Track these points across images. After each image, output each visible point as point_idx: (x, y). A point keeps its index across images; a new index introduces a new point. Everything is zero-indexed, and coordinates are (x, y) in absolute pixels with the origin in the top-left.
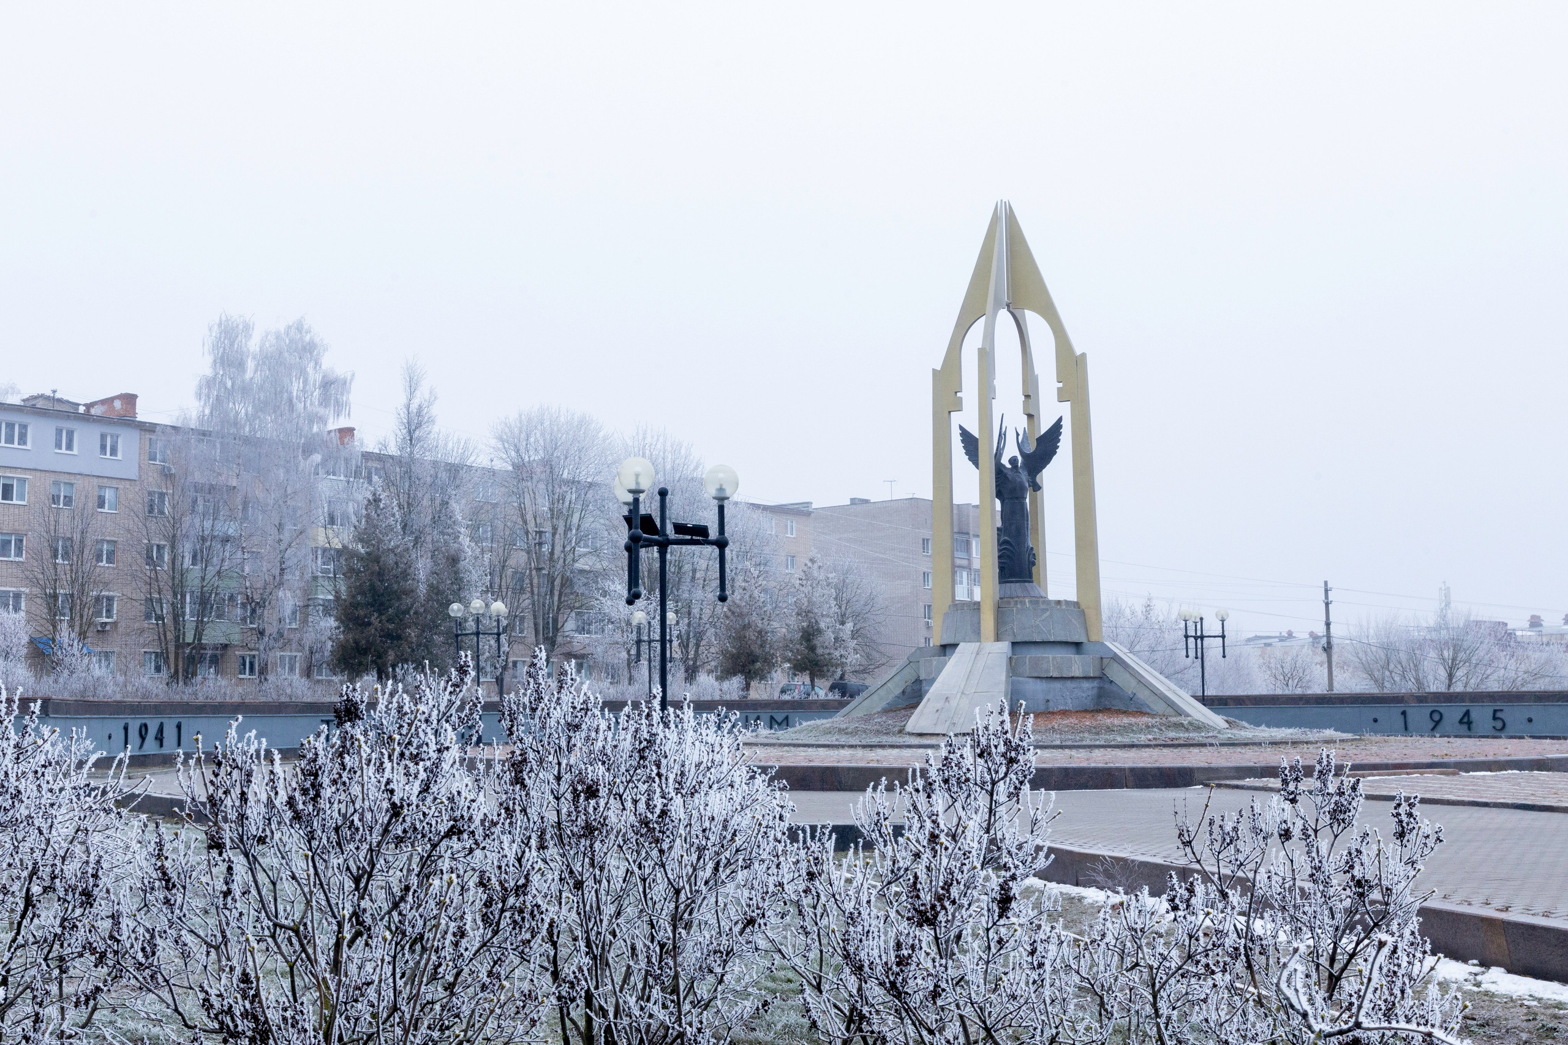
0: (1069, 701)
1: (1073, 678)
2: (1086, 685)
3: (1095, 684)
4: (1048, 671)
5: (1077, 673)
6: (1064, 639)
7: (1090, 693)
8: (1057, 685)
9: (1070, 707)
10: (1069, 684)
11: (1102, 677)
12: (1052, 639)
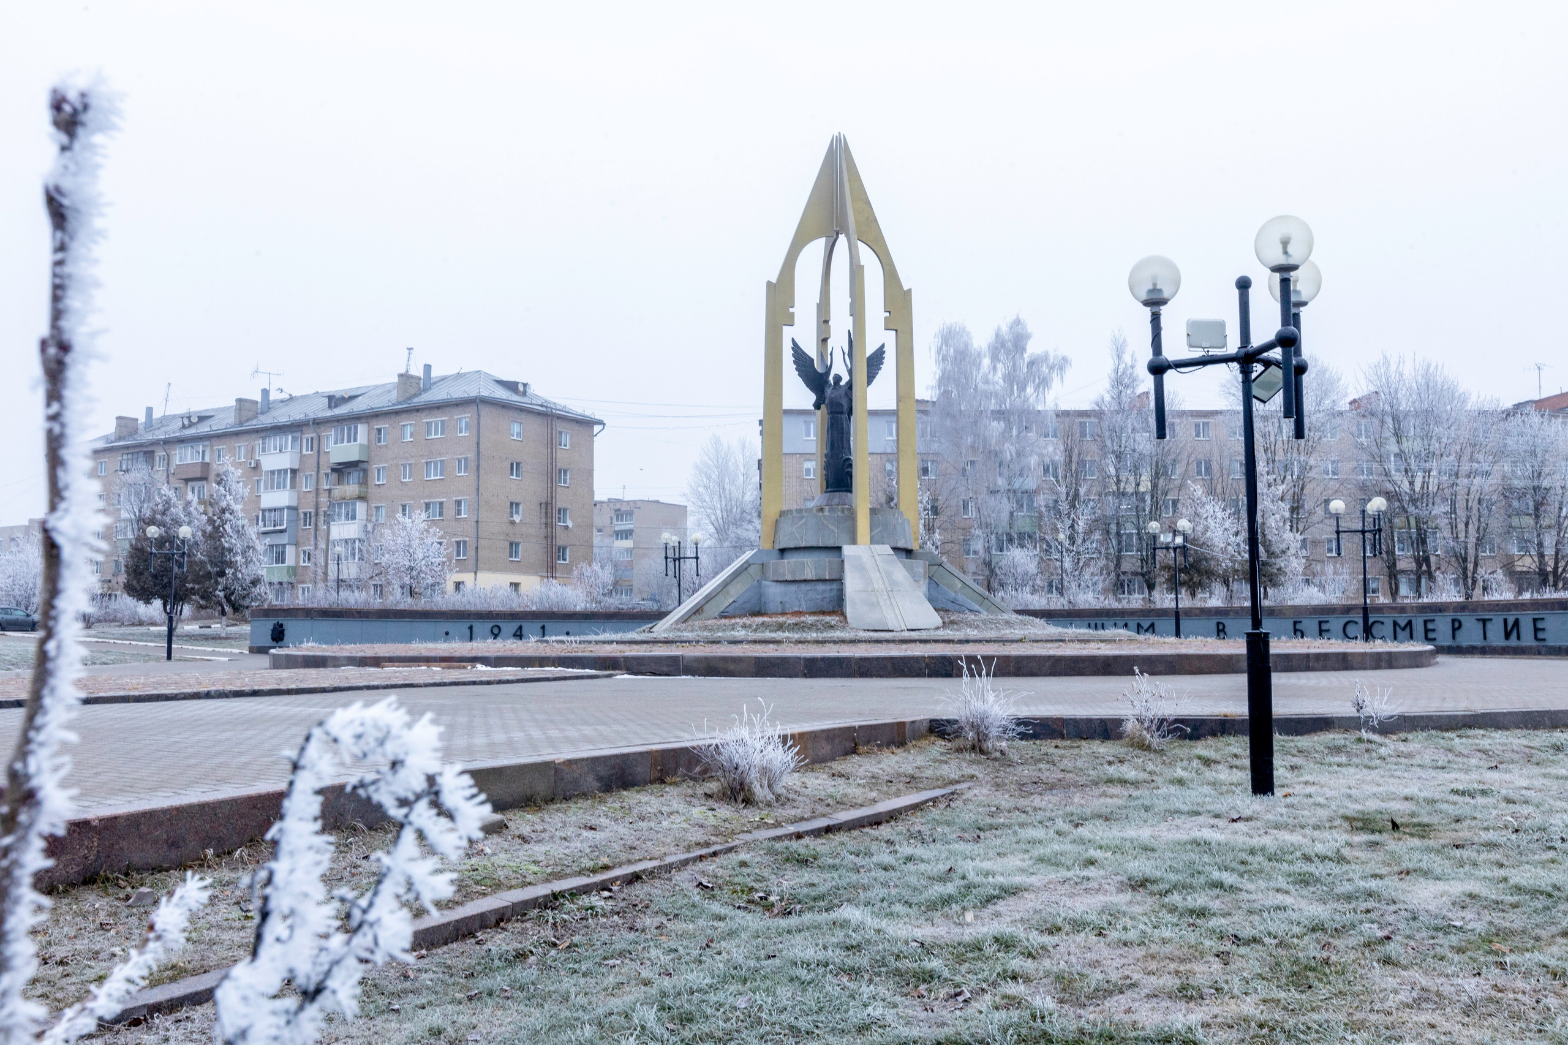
0: (803, 603)
1: (805, 581)
2: (821, 587)
3: (835, 586)
4: (784, 575)
5: (809, 577)
6: (814, 544)
7: (827, 595)
8: (793, 588)
9: (804, 608)
10: (804, 587)
11: (839, 580)
12: (803, 545)
